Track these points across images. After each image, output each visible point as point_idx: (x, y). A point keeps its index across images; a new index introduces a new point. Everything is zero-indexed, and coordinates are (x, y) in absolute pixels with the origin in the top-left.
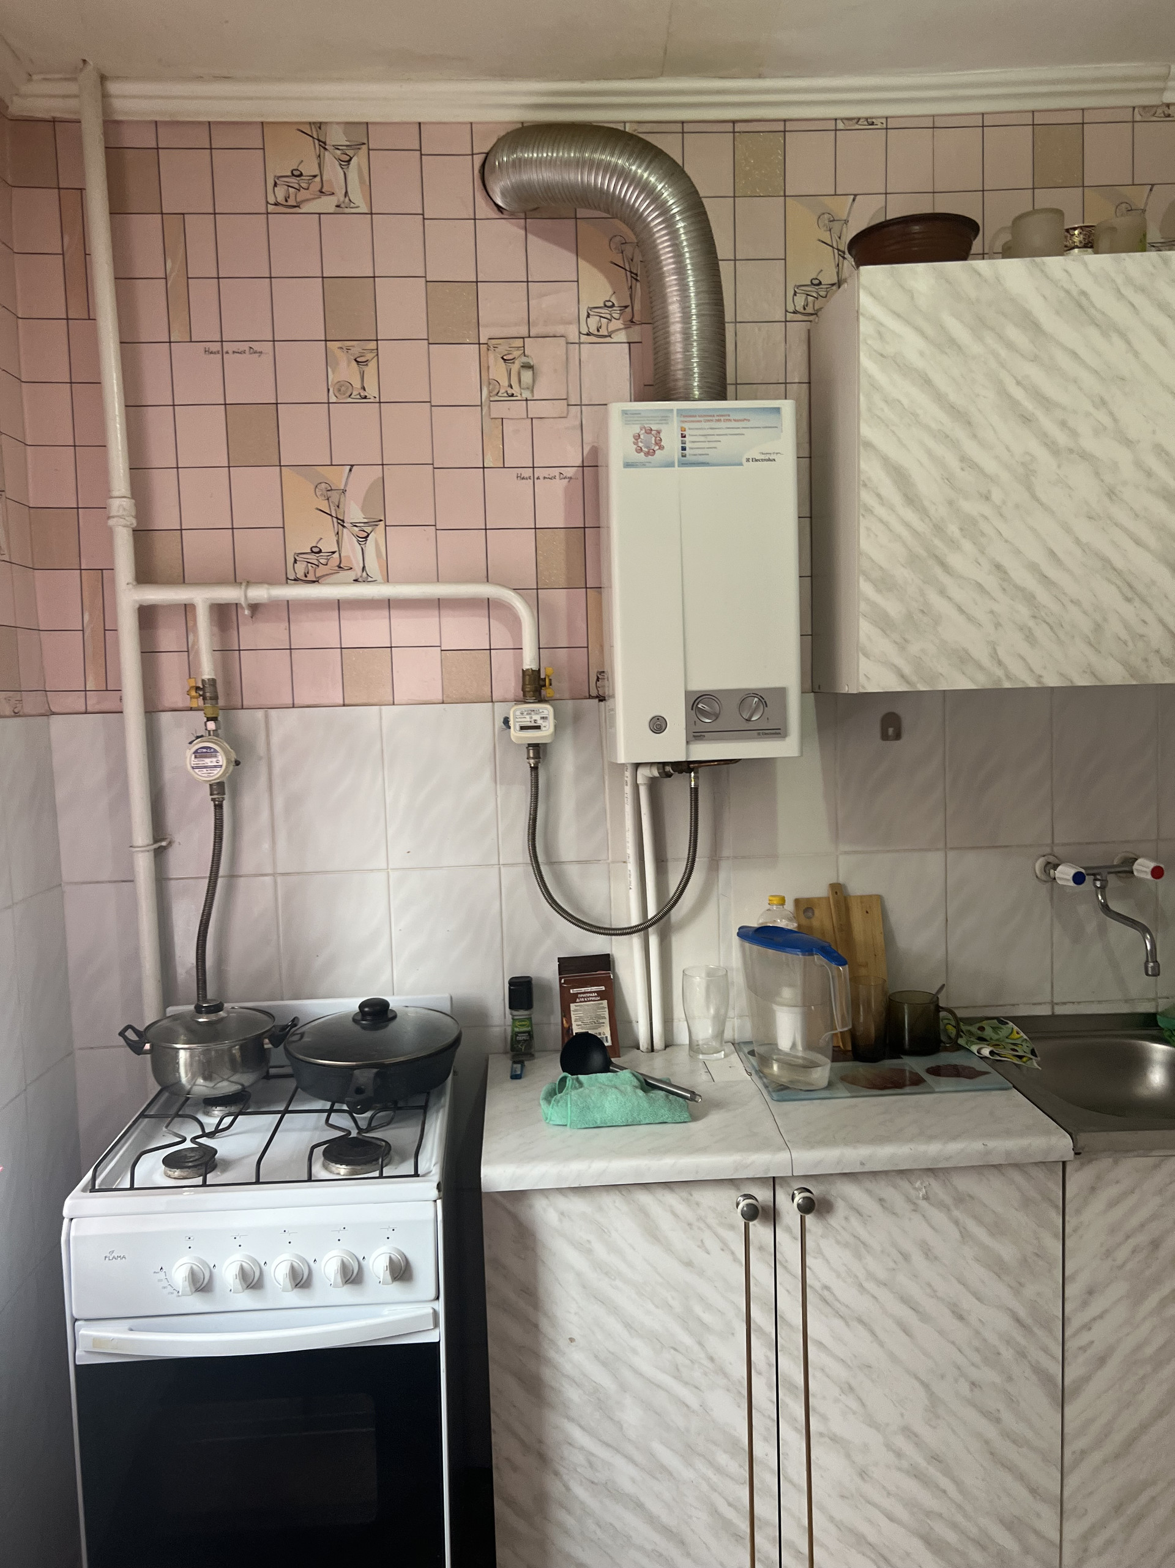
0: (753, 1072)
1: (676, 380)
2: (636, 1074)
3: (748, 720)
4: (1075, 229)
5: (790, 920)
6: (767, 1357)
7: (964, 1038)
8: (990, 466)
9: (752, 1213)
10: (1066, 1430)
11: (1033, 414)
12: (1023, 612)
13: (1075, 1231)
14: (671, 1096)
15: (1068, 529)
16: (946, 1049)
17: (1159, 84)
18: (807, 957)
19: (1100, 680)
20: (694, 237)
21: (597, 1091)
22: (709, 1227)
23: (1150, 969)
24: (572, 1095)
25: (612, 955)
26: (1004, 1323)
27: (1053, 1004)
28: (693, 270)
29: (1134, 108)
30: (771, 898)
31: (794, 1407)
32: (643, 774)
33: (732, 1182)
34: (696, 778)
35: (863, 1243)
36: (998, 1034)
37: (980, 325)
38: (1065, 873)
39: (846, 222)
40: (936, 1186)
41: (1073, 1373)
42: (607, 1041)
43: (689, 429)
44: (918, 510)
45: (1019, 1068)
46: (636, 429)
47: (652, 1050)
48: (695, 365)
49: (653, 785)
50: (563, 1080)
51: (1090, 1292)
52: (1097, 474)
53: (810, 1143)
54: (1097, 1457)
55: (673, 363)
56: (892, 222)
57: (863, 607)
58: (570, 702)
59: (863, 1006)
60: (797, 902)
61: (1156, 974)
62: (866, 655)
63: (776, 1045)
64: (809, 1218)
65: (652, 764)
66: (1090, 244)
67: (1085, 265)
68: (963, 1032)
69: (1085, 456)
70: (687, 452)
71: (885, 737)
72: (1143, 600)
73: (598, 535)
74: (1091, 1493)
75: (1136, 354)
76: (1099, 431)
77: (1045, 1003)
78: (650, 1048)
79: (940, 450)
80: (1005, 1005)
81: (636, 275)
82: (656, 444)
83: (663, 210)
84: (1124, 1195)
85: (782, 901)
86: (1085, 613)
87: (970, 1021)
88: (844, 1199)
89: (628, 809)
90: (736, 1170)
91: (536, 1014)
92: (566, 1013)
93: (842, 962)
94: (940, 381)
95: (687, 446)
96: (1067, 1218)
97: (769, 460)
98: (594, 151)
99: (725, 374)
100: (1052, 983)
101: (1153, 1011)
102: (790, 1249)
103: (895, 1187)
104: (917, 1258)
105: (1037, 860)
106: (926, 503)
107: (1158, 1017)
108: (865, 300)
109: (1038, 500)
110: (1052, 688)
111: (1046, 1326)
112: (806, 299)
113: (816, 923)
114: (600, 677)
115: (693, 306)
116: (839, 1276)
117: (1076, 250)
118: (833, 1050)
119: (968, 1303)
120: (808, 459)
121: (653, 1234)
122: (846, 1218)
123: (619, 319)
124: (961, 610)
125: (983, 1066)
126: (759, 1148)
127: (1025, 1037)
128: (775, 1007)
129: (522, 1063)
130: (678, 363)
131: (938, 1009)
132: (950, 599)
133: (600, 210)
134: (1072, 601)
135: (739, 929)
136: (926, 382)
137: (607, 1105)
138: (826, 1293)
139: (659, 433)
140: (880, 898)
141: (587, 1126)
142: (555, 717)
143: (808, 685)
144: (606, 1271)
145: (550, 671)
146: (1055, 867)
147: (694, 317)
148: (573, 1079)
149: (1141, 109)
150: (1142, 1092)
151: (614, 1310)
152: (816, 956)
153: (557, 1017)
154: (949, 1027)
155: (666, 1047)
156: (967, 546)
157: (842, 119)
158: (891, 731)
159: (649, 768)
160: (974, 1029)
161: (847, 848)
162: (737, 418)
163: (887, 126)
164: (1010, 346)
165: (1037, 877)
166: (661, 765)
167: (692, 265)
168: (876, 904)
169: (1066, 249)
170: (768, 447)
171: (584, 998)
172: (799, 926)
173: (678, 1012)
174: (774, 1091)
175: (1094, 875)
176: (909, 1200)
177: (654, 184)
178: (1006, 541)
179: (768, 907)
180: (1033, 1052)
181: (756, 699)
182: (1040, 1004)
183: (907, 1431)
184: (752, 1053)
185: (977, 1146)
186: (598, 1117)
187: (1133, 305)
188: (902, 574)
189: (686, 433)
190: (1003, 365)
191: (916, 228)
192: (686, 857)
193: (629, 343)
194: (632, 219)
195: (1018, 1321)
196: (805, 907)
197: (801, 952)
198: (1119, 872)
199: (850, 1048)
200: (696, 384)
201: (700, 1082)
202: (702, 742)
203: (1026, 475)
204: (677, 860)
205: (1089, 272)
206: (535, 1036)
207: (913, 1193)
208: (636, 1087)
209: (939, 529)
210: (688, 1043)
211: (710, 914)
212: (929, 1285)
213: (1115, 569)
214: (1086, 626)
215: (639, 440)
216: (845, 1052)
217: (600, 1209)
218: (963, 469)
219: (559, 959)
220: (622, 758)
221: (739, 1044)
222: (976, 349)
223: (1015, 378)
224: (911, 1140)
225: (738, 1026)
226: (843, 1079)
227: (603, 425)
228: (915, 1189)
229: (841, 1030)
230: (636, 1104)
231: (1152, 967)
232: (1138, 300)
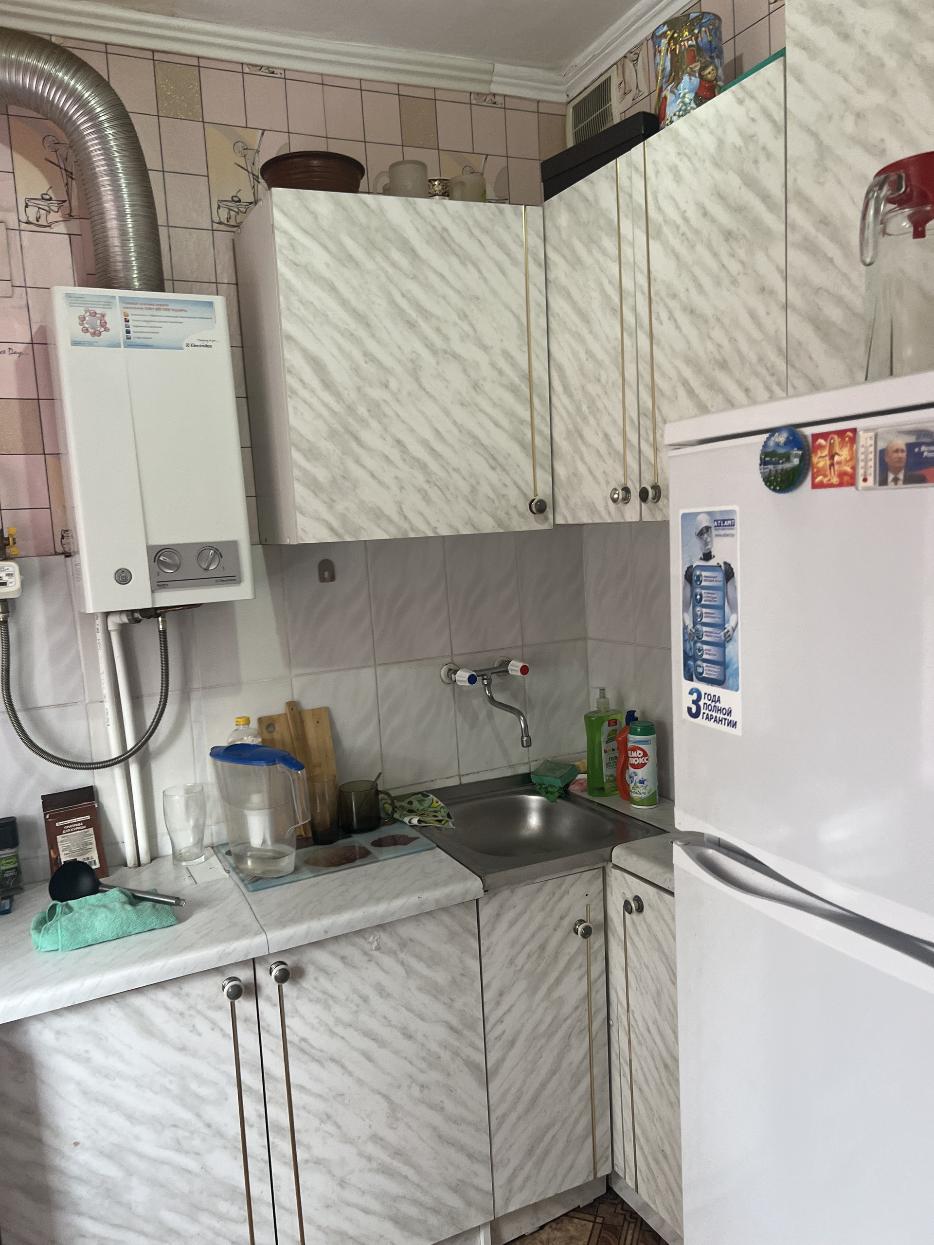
0: (231, 870)
1: (116, 271)
2: (125, 890)
3: (207, 569)
4: (435, 180)
5: (255, 736)
6: (257, 1110)
7: (398, 812)
8: (388, 361)
9: (236, 993)
10: (491, 1103)
11: (416, 321)
12: (420, 479)
13: (488, 950)
14: (158, 905)
15: (447, 413)
16: (385, 824)
17: (486, 77)
18: (271, 767)
19: (478, 530)
20: (122, 145)
21: (87, 914)
22: (199, 1012)
23: (525, 742)
24: (62, 921)
25: (95, 786)
26: (441, 1032)
27: (460, 776)
28: (125, 174)
29: (471, 93)
30: (237, 720)
31: (283, 1146)
32: (113, 623)
33: (218, 970)
34: (164, 622)
35: (332, 997)
36: (422, 805)
37: (370, 246)
38: (462, 676)
39: (258, 151)
40: (384, 938)
41: (492, 1058)
42: (95, 864)
43: (132, 315)
44: (334, 394)
45: (440, 830)
46: (82, 312)
47: (139, 865)
48: (133, 259)
49: (124, 632)
50: (53, 908)
51: (501, 994)
52: (465, 370)
53: (282, 922)
54: (513, 1117)
55: (112, 255)
56: (297, 154)
57: (296, 473)
58: (36, 558)
59: (319, 799)
60: (260, 720)
61: (529, 745)
62: (302, 513)
63: (249, 842)
64: (285, 986)
65: (121, 612)
66: (446, 193)
67: (445, 207)
68: (396, 808)
69: (456, 356)
70: (132, 335)
71: (322, 579)
72: (504, 469)
73: (52, 407)
74: (511, 1146)
75: (486, 280)
76: (464, 337)
77: (454, 776)
78: (137, 863)
79: (348, 346)
80: (426, 782)
81: (71, 173)
82: (102, 326)
83: (93, 117)
84: (521, 914)
85: (248, 721)
86: (464, 479)
87: (401, 798)
88: (313, 963)
89: (102, 653)
90: (220, 958)
91: (23, 851)
92: (53, 845)
93: (301, 767)
94: (342, 287)
95: (131, 329)
96: (482, 942)
97: (206, 346)
98: (21, 53)
99: (161, 270)
100: (459, 760)
101: (527, 771)
102: (270, 1014)
103: (353, 945)
104: (374, 998)
105: (443, 667)
106: (341, 389)
107: (531, 775)
108: (278, 216)
109: (424, 390)
110: (443, 537)
111: (472, 1027)
112: (229, 213)
113: (277, 736)
114: (65, 535)
115: (127, 206)
116: (313, 1028)
117: (437, 197)
118: (297, 839)
119: (415, 1025)
120: (240, 349)
121: (147, 1029)
122: (316, 979)
123: (57, 212)
124: (373, 476)
125: (413, 833)
126: (239, 937)
127: (442, 805)
128: (247, 812)
129: (11, 898)
130: (117, 256)
131: (378, 792)
132: (364, 467)
133: (30, 109)
134: (454, 470)
135: (212, 749)
136: (333, 289)
137: (97, 924)
138: (303, 1044)
139: (104, 316)
140: (327, 710)
141: (78, 947)
142: (21, 573)
143: (257, 539)
144: (106, 1074)
145: (13, 531)
146: (455, 672)
147: (129, 216)
148: (62, 906)
149: (475, 95)
150: (525, 833)
151: (116, 1107)
152: (278, 765)
153: (44, 851)
154: (386, 805)
155: (152, 860)
156: (374, 424)
157: (247, 64)
158: (326, 574)
159: (119, 616)
160: (404, 804)
161: (300, 671)
162: (175, 308)
163: (285, 76)
164: (394, 264)
165: (443, 681)
166: (130, 613)
167: (124, 169)
168: (325, 715)
169: (430, 195)
170: (206, 335)
171: (70, 828)
172: (263, 740)
173: (161, 828)
174: (249, 884)
175: (482, 676)
176: (365, 953)
177: (80, 91)
178: (403, 421)
179: (236, 727)
180: (449, 816)
181: (212, 551)
182: (451, 777)
183: (376, 1138)
184: (229, 853)
185: (414, 899)
186: (89, 937)
187: (481, 243)
188: (326, 446)
189: (130, 318)
190: (390, 280)
191: (315, 162)
192: (160, 692)
193: (69, 235)
194: (63, 120)
195: (451, 1028)
196: (267, 724)
197: (266, 763)
198: (499, 672)
199: (310, 835)
200: (135, 276)
201: (185, 886)
202: (165, 590)
203: (415, 370)
204: (152, 695)
205: (448, 213)
206: (23, 871)
207: (367, 947)
208: (124, 903)
209: (351, 409)
210: (171, 853)
211: (185, 739)
212: (385, 1017)
213: (482, 445)
214: (465, 488)
215: (85, 322)
216: (307, 839)
217: (96, 1019)
218: (366, 363)
219: (43, 797)
220: (90, 609)
221: (217, 846)
222: (370, 265)
223: (400, 290)
224: (363, 904)
225: (215, 832)
226: (307, 862)
227: (48, 309)
228: (370, 943)
229: (302, 823)
230: (125, 917)
231: (526, 740)
232: (485, 239)
